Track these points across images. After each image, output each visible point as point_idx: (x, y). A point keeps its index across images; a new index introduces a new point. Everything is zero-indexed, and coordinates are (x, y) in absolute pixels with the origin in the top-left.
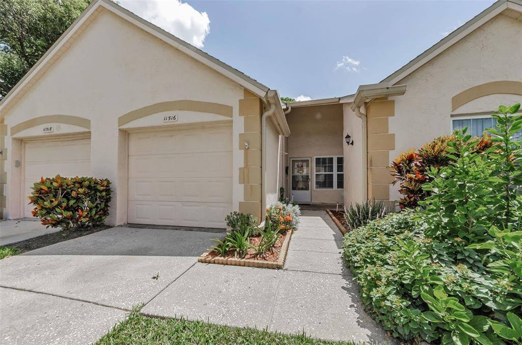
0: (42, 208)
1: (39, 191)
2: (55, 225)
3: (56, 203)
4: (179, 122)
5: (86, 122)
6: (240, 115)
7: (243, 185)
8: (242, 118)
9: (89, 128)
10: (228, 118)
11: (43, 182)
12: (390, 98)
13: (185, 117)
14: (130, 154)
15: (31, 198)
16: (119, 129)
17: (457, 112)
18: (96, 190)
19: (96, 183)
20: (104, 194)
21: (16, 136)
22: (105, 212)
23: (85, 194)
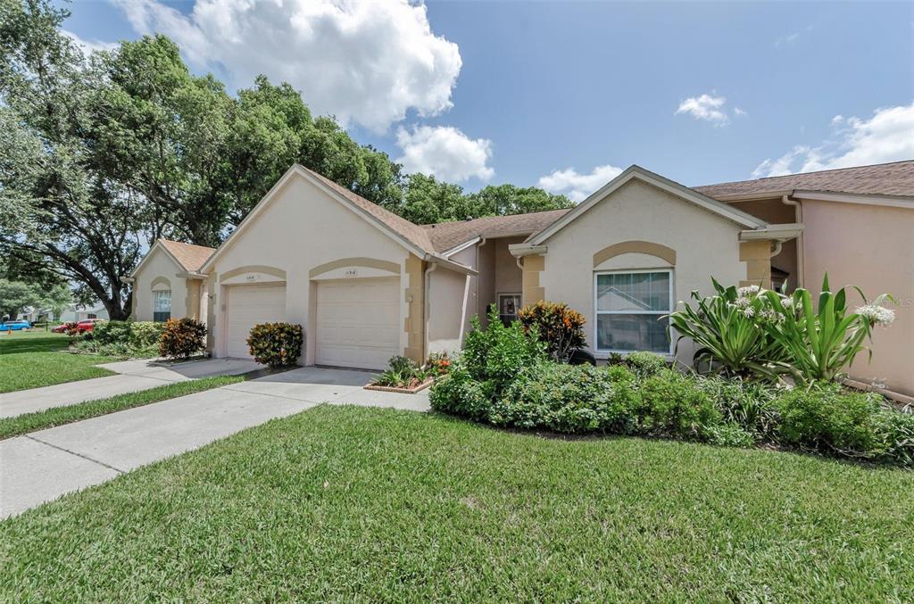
0: (257, 349)
1: (256, 335)
2: (264, 362)
3: (266, 345)
4: (359, 276)
5: (282, 273)
6: (407, 272)
7: (407, 333)
8: (408, 275)
9: (284, 277)
10: (397, 275)
11: (258, 329)
12: (541, 255)
13: (363, 272)
14: (318, 301)
15: (248, 341)
16: (311, 281)
17: (598, 268)
18: (293, 335)
19: (292, 329)
20: (298, 338)
21: (225, 282)
22: (298, 353)
23: (285, 338)
